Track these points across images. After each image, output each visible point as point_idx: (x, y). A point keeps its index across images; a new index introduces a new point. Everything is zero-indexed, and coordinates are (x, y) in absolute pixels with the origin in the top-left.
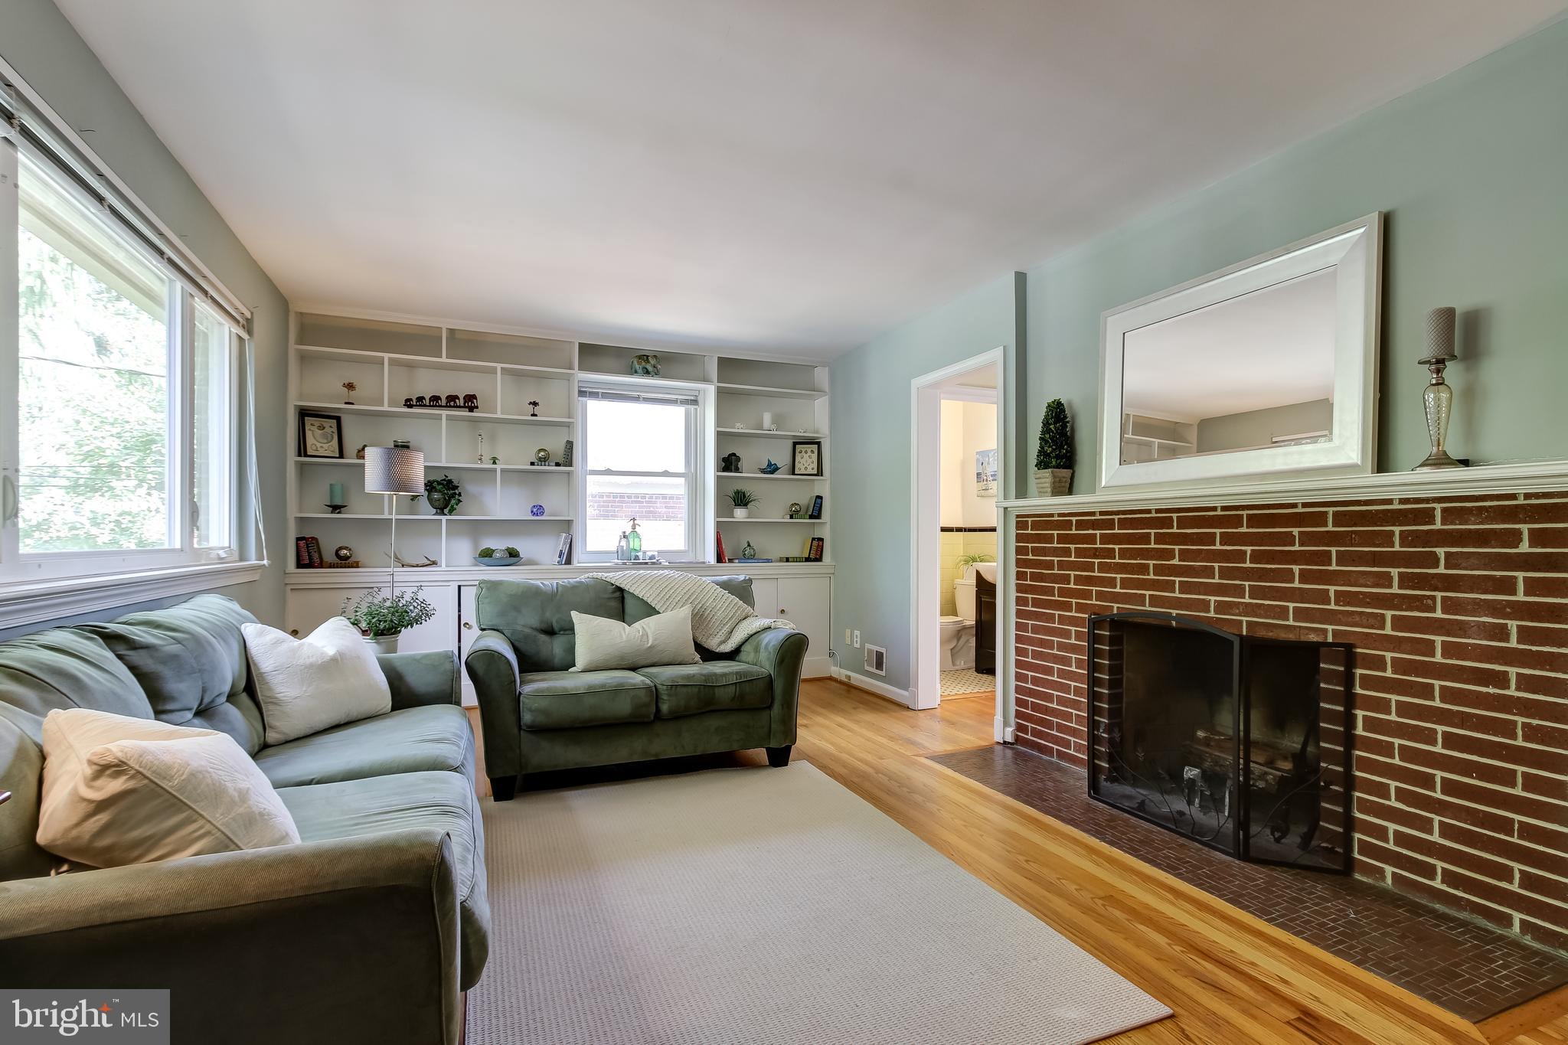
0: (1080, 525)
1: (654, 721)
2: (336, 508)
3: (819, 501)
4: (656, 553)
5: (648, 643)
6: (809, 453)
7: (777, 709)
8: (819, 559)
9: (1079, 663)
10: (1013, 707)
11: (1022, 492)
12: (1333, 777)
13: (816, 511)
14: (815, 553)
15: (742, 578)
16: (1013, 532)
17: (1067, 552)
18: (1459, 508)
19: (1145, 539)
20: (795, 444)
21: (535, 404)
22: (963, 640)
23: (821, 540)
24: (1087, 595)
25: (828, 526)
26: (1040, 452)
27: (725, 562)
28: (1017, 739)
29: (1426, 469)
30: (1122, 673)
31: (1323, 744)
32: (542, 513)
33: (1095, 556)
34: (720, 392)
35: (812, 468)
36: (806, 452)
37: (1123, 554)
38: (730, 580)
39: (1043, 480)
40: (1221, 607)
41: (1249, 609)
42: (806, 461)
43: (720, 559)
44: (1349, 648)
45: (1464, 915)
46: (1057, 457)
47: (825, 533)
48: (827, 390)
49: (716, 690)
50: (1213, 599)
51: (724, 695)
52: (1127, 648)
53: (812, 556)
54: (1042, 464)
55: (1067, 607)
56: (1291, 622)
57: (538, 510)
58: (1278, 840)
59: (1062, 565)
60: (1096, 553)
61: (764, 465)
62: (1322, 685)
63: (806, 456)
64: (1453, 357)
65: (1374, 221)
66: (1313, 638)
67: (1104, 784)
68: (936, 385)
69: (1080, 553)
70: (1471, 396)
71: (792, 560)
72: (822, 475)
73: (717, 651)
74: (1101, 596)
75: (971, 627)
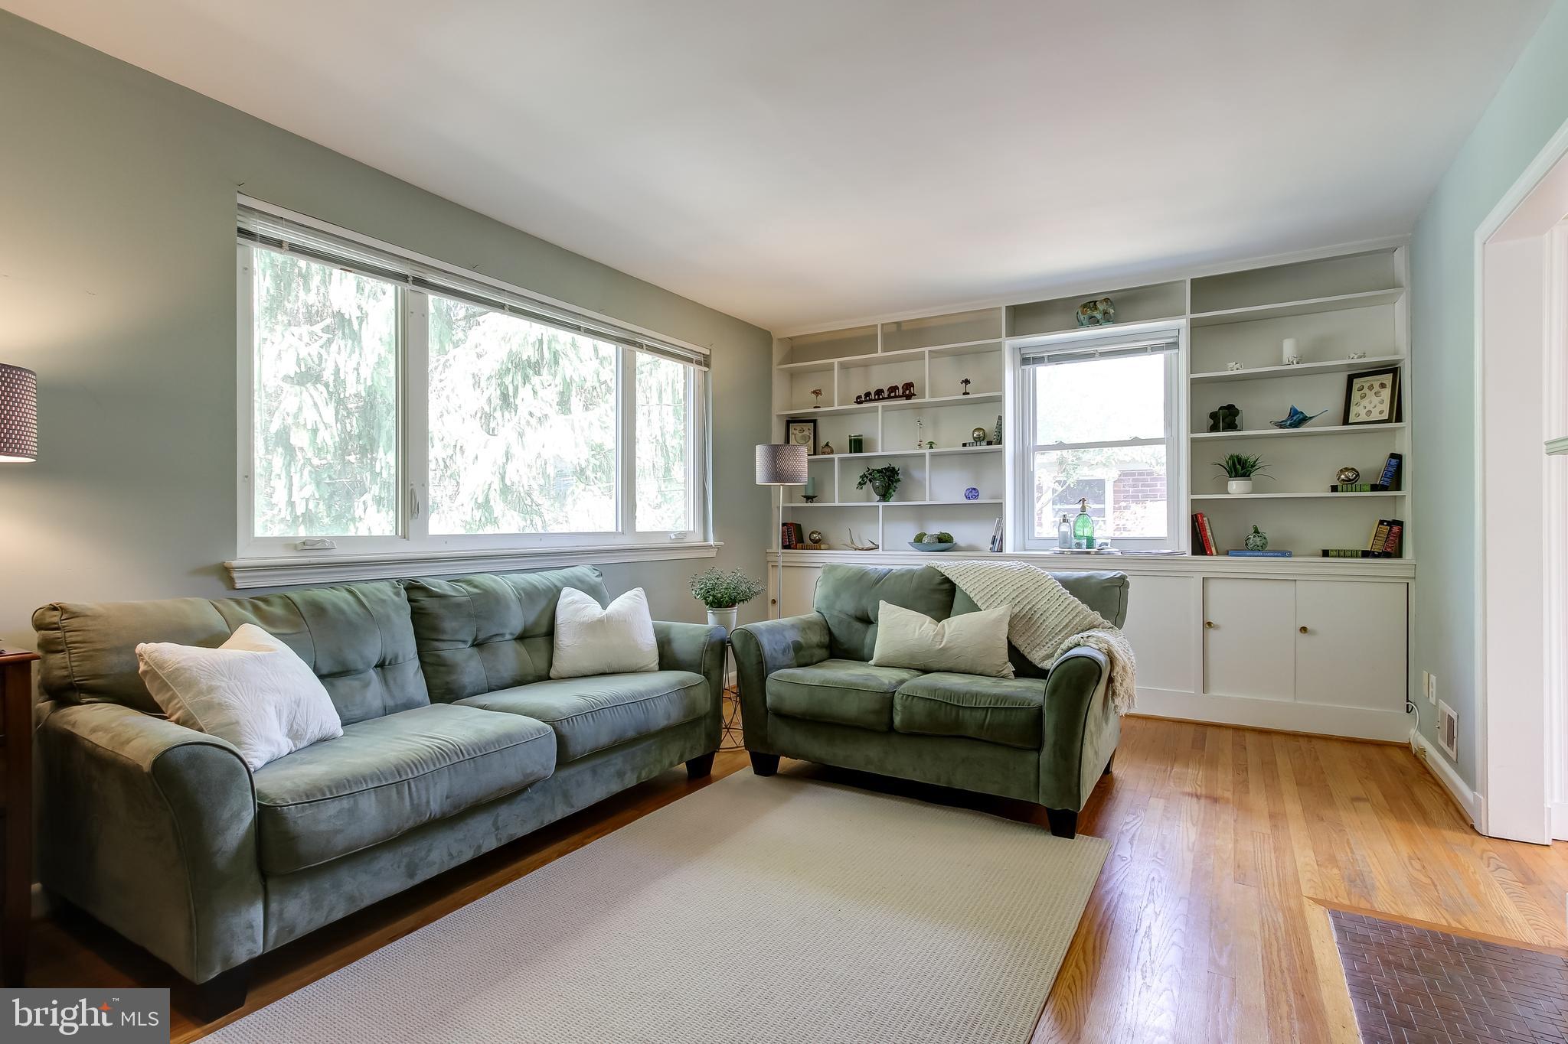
1: (889, 732)
2: (809, 498)
3: (1397, 461)
4: (1109, 541)
6: (1377, 389)
7: (1047, 755)
8: (1398, 554)
14: (1391, 545)
20: (1350, 377)
21: (967, 382)
23: (1400, 524)
25: (1412, 504)
32: (976, 497)
35: (1383, 411)
36: (1371, 388)
42: (1372, 400)
43: (1199, 550)
47: (1406, 514)
48: (1404, 282)
51: (970, 720)
53: (1376, 549)
57: (973, 493)
61: (1283, 416)
63: (1371, 394)
72: (1401, 421)
73: (1039, 666)
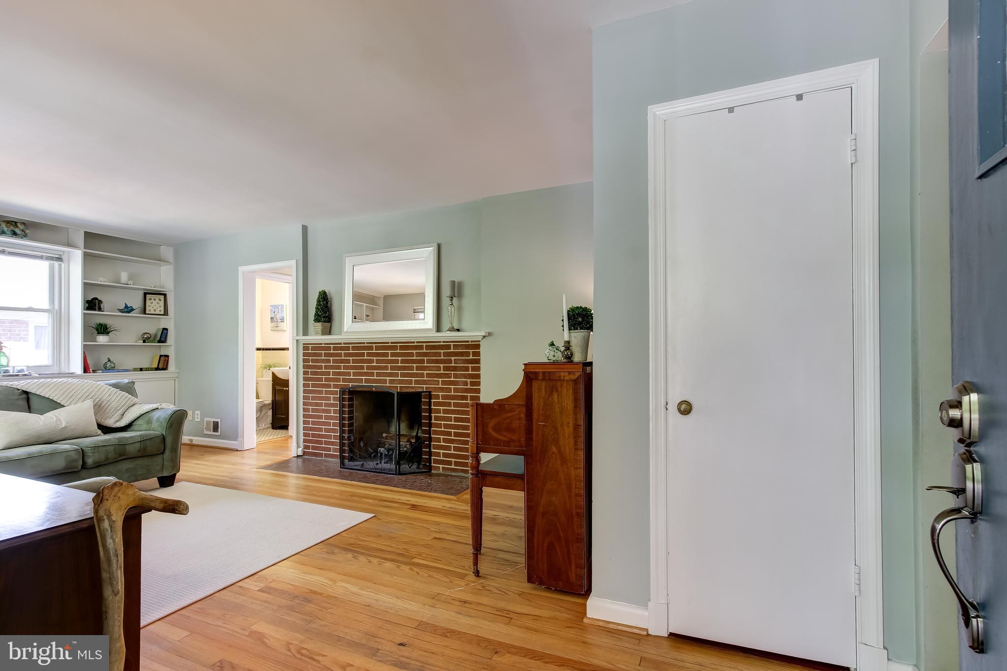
0: (335, 349)
1: (81, 470)
3: (165, 331)
5: (62, 426)
6: (157, 300)
7: (167, 454)
8: (165, 368)
9: (335, 411)
10: (302, 438)
11: (305, 333)
12: (425, 439)
13: (163, 337)
14: (163, 364)
15: (126, 381)
16: (301, 352)
17: (329, 361)
18: (458, 344)
19: (363, 355)
20: (145, 294)
22: (263, 413)
23: (167, 356)
24: (338, 380)
25: (173, 347)
26: (315, 314)
27: (90, 373)
28: (304, 453)
29: (449, 332)
30: (353, 414)
31: (423, 428)
33: (342, 363)
34: (86, 256)
35: (161, 310)
36: (155, 299)
37: (354, 361)
38: (118, 383)
39: (317, 328)
40: (391, 381)
41: (401, 382)
42: (156, 305)
43: (86, 370)
44: (430, 392)
45: (459, 474)
46: (324, 317)
47: (171, 353)
48: (172, 261)
49: (127, 446)
50: (388, 378)
51: (132, 449)
52: (355, 402)
53: (161, 366)
54: (317, 320)
55: (329, 386)
56: (413, 385)
58: (410, 467)
59: (326, 367)
60: (342, 361)
61: (122, 307)
62: (423, 407)
63: (155, 303)
64: (455, 296)
65: (436, 245)
66: (420, 390)
67: (346, 461)
68: (254, 272)
69: (334, 361)
70: (460, 309)
71: (145, 369)
72: (167, 315)
73: (114, 427)
74: (344, 380)
75: (269, 404)
